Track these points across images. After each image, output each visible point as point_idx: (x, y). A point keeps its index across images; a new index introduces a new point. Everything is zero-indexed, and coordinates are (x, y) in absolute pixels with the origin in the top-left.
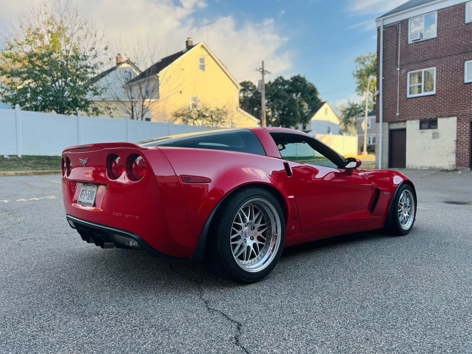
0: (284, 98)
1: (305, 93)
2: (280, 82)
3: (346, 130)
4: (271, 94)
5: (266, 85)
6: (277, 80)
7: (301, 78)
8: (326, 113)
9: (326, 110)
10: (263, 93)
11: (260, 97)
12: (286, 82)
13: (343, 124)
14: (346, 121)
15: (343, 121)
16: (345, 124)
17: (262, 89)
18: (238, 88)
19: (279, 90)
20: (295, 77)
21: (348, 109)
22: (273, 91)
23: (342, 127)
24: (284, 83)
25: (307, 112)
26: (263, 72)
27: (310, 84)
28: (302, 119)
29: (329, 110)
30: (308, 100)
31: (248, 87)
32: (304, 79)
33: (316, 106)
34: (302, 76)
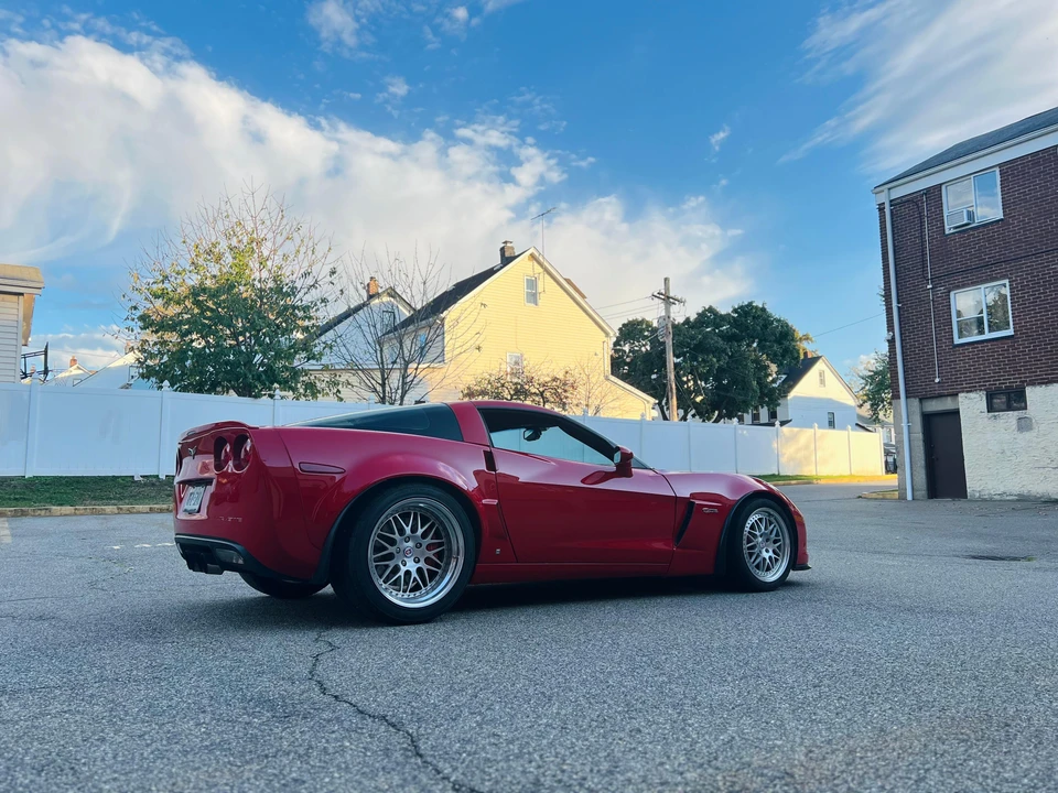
0: (718, 352)
1: (766, 340)
2: (708, 317)
3: (876, 420)
4: (688, 346)
5: (675, 327)
6: (701, 315)
7: (757, 307)
8: (822, 382)
9: (821, 374)
10: (669, 342)
11: (664, 351)
12: (724, 318)
13: (868, 405)
14: (874, 398)
15: (869, 399)
16: (872, 405)
17: (666, 335)
18: (607, 334)
19: (706, 336)
20: (741, 307)
21: (876, 373)
22: (692, 338)
23: (866, 411)
24: (718, 320)
25: (774, 381)
26: (668, 300)
27: (779, 321)
28: (763, 395)
29: (829, 375)
30: (775, 355)
31: (642, 331)
32: (763, 310)
33: (796, 367)
34: (758, 303)
